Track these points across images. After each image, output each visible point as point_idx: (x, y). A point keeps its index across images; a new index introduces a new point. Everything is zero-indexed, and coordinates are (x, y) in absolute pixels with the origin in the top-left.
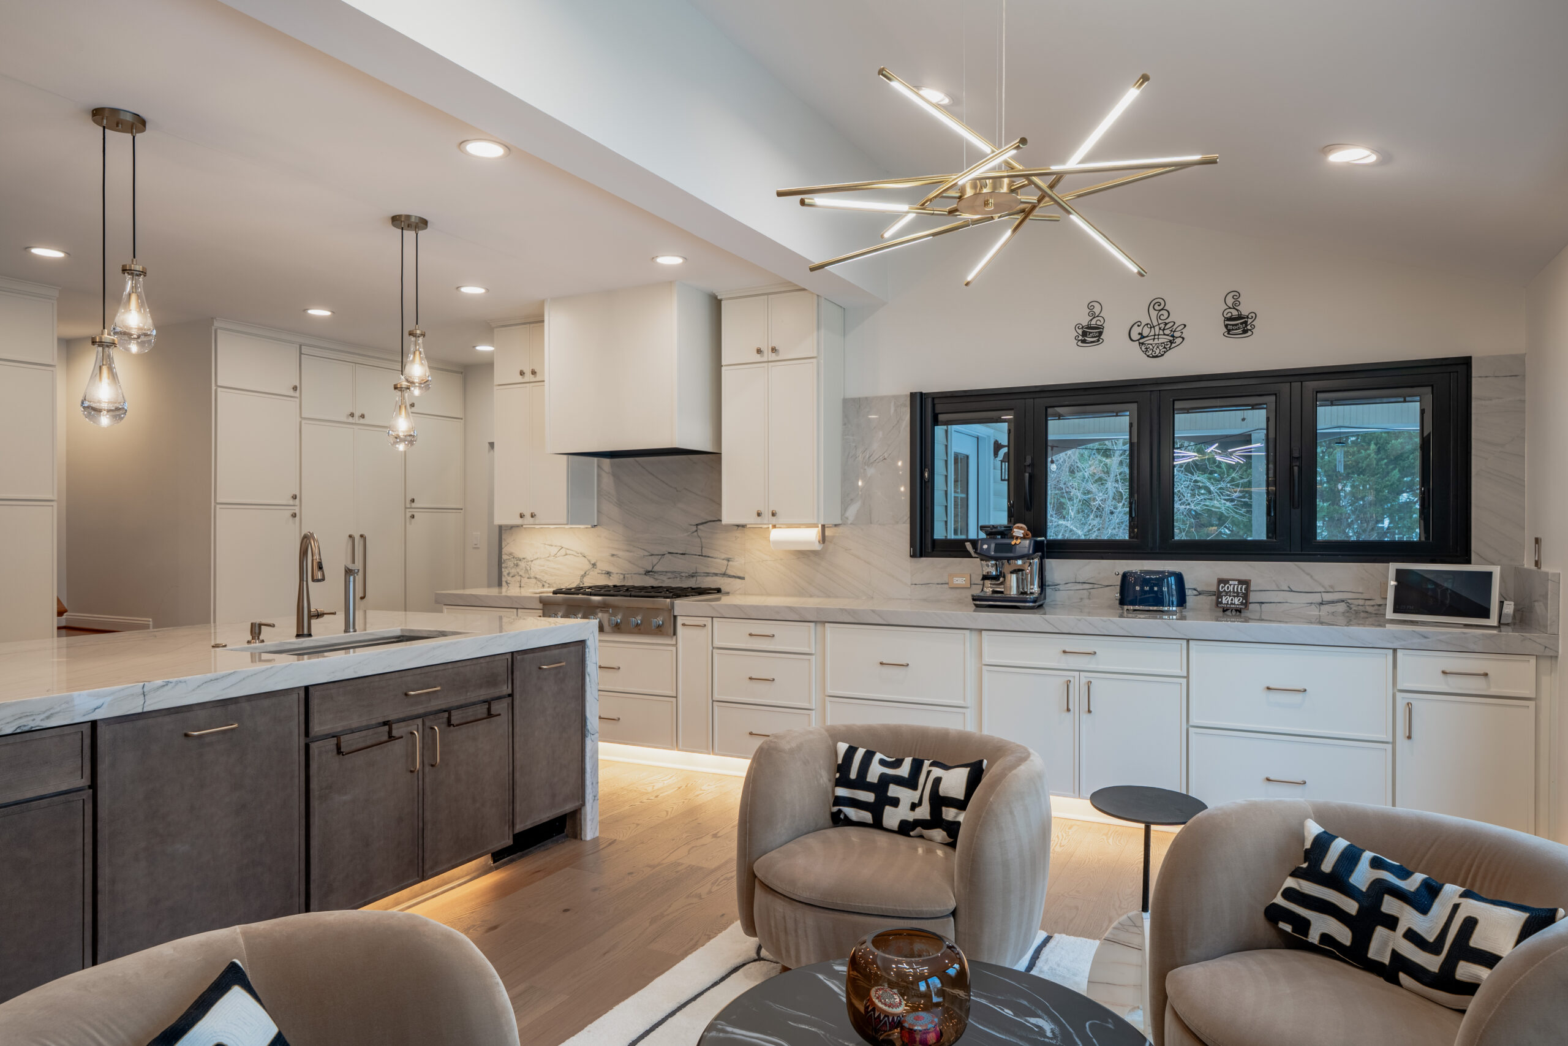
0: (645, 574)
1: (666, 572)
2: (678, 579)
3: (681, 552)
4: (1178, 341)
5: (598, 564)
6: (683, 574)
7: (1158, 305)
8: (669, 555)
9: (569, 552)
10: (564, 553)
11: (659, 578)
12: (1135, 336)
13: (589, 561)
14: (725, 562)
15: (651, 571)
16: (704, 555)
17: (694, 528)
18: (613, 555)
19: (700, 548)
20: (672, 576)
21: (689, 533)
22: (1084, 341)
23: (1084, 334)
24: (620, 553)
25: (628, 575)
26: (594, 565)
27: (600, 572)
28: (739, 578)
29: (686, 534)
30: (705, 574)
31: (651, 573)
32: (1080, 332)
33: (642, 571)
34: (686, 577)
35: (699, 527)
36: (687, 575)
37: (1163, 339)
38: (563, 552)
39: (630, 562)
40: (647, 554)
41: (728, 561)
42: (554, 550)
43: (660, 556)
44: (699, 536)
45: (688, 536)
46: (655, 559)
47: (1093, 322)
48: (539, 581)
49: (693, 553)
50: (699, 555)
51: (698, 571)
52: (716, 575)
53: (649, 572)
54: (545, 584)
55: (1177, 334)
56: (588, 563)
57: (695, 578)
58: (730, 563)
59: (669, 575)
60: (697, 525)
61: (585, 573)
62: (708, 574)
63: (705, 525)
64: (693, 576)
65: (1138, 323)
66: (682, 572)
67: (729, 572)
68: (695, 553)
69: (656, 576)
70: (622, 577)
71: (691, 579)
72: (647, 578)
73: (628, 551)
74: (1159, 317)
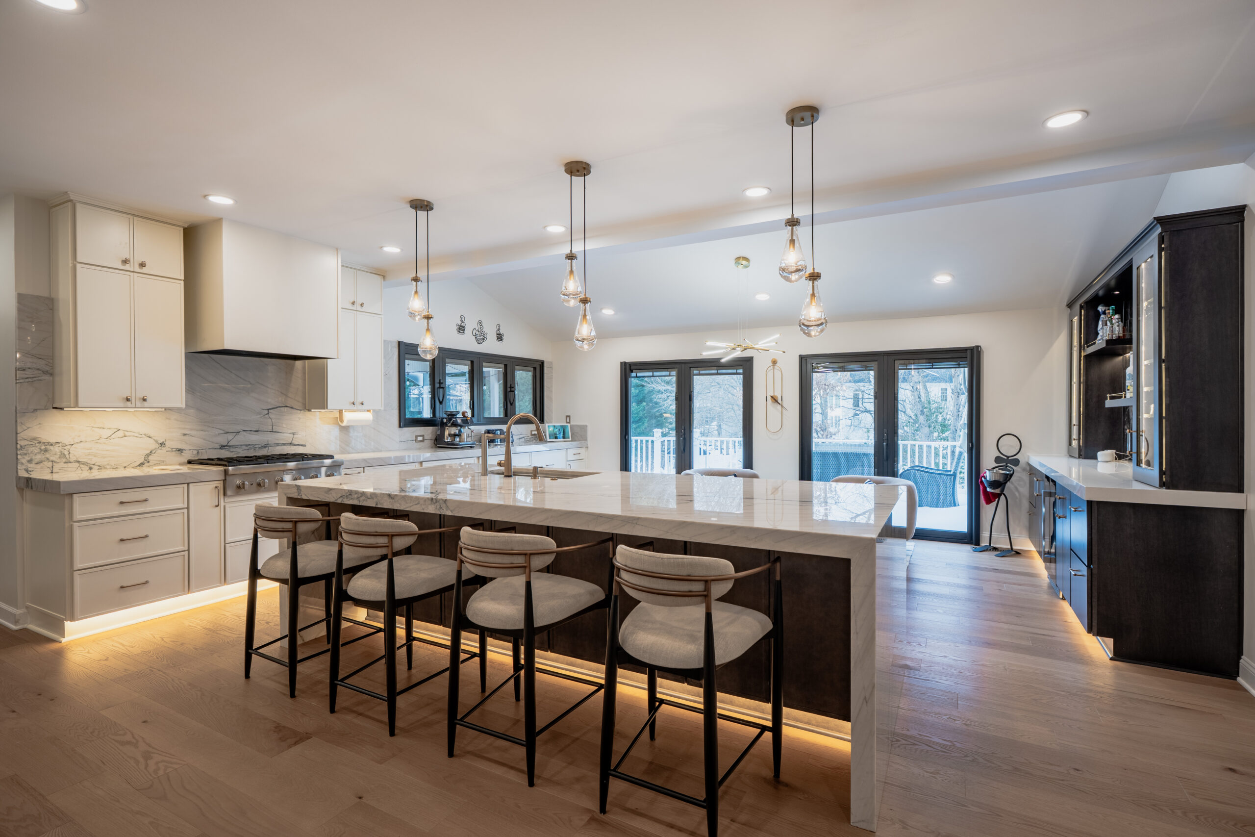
0: (220, 448)
1: (241, 445)
2: (253, 450)
3: (255, 430)
4: (485, 339)
5: (167, 443)
6: (256, 446)
7: (480, 323)
8: (244, 433)
9: (127, 434)
10: (123, 435)
11: (234, 450)
12: (474, 334)
13: (156, 441)
14: (292, 435)
15: (226, 446)
16: (274, 431)
17: (266, 412)
18: (185, 435)
19: (271, 427)
20: (247, 448)
21: (262, 415)
22: (459, 332)
23: (459, 329)
24: (193, 433)
25: (202, 451)
26: (162, 444)
27: (171, 450)
28: (302, 445)
29: (259, 416)
30: (276, 445)
31: (226, 447)
32: (458, 327)
33: (218, 446)
34: (259, 448)
35: (270, 411)
36: (260, 446)
37: (482, 337)
38: (120, 434)
39: (204, 439)
40: (223, 432)
41: (294, 434)
42: (108, 433)
43: (235, 434)
44: (270, 418)
45: (261, 417)
46: (230, 437)
47: (462, 324)
48: (83, 464)
49: (265, 430)
50: (270, 432)
51: (269, 443)
52: (284, 444)
53: (225, 446)
54: (92, 466)
55: (485, 336)
56: (155, 442)
57: (267, 449)
58: (295, 436)
59: (244, 447)
60: (268, 409)
61: (151, 452)
62: (278, 445)
63: (275, 410)
64: (265, 447)
65: (475, 329)
66: (255, 445)
67: (294, 442)
68: (267, 430)
69: (232, 449)
70: (196, 452)
71: (264, 449)
72: (223, 451)
73: (202, 430)
74: (481, 328)
